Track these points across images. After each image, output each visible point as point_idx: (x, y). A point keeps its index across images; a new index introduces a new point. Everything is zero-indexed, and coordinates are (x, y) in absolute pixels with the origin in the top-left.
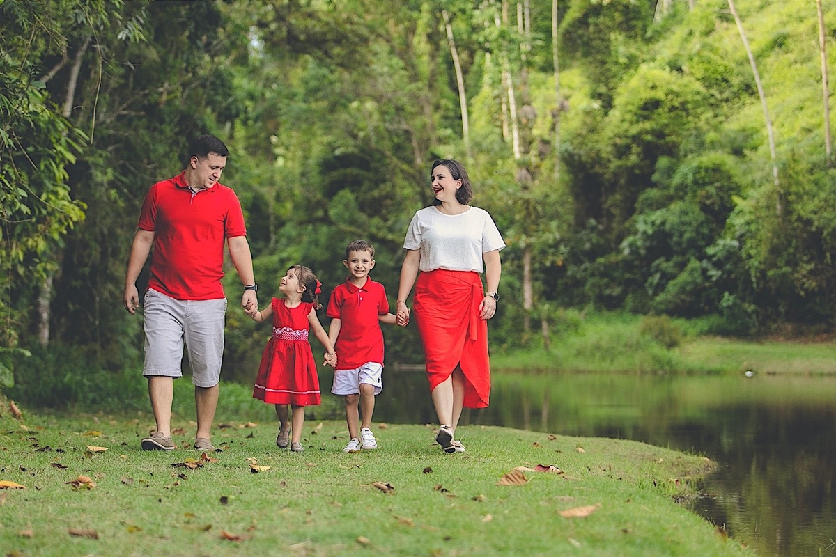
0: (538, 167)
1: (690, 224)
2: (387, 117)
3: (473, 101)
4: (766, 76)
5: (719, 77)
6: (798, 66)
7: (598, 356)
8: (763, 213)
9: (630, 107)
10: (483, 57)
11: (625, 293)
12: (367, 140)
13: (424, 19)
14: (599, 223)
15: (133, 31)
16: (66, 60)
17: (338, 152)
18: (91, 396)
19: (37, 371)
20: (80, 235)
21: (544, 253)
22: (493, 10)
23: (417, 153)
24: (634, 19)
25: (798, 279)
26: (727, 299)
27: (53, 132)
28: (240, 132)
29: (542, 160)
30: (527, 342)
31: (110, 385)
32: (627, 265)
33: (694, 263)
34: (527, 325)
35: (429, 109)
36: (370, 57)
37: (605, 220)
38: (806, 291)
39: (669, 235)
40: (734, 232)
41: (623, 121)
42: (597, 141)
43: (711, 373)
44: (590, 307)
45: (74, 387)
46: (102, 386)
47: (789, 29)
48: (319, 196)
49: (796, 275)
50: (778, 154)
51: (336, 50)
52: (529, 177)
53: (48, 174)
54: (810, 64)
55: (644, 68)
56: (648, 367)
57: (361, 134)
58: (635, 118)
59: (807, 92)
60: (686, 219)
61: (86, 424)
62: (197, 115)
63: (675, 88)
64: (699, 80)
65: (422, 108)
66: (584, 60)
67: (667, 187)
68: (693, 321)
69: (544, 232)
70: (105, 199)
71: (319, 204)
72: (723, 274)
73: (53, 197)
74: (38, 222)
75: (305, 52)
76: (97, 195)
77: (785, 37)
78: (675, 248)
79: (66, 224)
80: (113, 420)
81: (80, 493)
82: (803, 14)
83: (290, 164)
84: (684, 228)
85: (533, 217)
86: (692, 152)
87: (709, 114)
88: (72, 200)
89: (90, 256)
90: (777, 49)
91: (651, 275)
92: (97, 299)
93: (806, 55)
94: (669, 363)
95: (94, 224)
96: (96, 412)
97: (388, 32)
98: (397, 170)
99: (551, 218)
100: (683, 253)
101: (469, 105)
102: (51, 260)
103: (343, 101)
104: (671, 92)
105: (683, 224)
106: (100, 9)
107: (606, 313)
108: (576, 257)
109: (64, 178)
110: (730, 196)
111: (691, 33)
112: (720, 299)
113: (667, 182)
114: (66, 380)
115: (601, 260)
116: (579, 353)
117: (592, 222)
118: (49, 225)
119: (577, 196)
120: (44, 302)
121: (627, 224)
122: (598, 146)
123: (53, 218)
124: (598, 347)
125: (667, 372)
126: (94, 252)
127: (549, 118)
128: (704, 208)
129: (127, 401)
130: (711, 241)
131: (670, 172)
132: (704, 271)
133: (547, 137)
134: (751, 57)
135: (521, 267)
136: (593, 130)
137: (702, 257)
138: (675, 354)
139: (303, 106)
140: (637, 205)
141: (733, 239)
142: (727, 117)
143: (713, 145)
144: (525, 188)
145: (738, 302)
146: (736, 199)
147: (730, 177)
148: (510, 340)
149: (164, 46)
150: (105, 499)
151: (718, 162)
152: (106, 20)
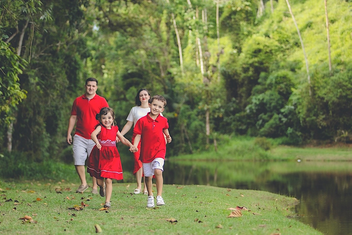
0: (211, 77)
1: (274, 99)
2: (150, 57)
3: (184, 50)
4: (304, 39)
5: (285, 39)
6: (317, 35)
7: (237, 153)
8: (305, 95)
9: (249, 52)
10: (188, 32)
11: (247, 128)
12: (141, 66)
13: (164, 17)
14: (237, 99)
15: (46, 16)
16: (18, 31)
17: (129, 71)
18: (29, 173)
19: (7, 163)
20: (24, 106)
21: (214, 112)
22: (192, 13)
23: (162, 71)
24: (250, 16)
25: (319, 122)
26: (290, 130)
27: (13, 60)
28: (89, 64)
29: (213, 73)
30: (208, 148)
31: (37, 168)
32: (248, 117)
33: (276, 116)
34: (208, 141)
35: (166, 53)
36: (142, 32)
37: (239, 98)
38: (322, 126)
39: (265, 104)
40: (292, 103)
41: (246, 58)
42: (236, 66)
43: (283, 160)
44: (233, 134)
45: (22, 169)
46: (34, 169)
47: (313, 20)
48: (122, 89)
49: (318, 120)
50: (310, 71)
51: (129, 29)
52: (208, 81)
53: (10, 78)
54: (322, 34)
55: (254, 36)
56: (258, 158)
57: (139, 64)
58: (251, 56)
59: (321, 45)
60: (272, 97)
61: (28, 185)
62: (73, 56)
63: (267, 44)
64: (276, 41)
65: (164, 53)
66: (229, 33)
67: (264, 85)
68: (276, 139)
69: (214, 103)
70: (35, 90)
71: (122, 93)
72: (288, 120)
73: (12, 88)
74: (6, 99)
75: (116, 30)
76: (32, 88)
77: (311, 23)
78: (268, 109)
79: (18, 100)
80: (39, 183)
81: (26, 225)
82: (318, 14)
83: (110, 76)
84: (271, 101)
85: (210, 97)
86: (274, 70)
87: (281, 55)
88: (21, 89)
89: (28, 114)
90: (308, 28)
91: (258, 120)
92: (32, 132)
93: (320, 30)
94: (266, 156)
95: (30, 101)
96: (32, 180)
97: (149, 22)
98: (154, 79)
99: (217, 98)
100: (271, 111)
101: (183, 52)
102: (12, 116)
103: (132, 50)
104: (266, 46)
105: (271, 99)
106: (32, 6)
107: (240, 136)
108: (227, 114)
109: (17, 80)
110: (290, 88)
111: (273, 22)
112: (287, 130)
113: (264, 82)
114: (19, 166)
115: (237, 115)
116: (229, 153)
117: (234, 99)
118: (11, 100)
119: (227, 88)
120: (10, 134)
121: (248, 100)
122: (236, 68)
123: (13, 97)
124: (237, 150)
125: (266, 160)
126: (30, 113)
127: (216, 57)
128: (280, 93)
129: (45, 175)
130: (282, 106)
131: (266, 78)
132: (280, 119)
133: (215, 64)
134: (298, 31)
135: (205, 118)
136: (234, 61)
137: (279, 113)
138: (268, 153)
139: (116, 52)
140: (252, 92)
141: (292, 105)
142: (288, 56)
143: (283, 67)
144: (206, 85)
145: (294, 131)
146: (293, 89)
147: (290, 80)
148: (201, 148)
149: (59, 26)
150: (38, 229)
151: (285, 74)
152: (35, 11)
